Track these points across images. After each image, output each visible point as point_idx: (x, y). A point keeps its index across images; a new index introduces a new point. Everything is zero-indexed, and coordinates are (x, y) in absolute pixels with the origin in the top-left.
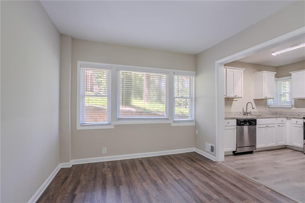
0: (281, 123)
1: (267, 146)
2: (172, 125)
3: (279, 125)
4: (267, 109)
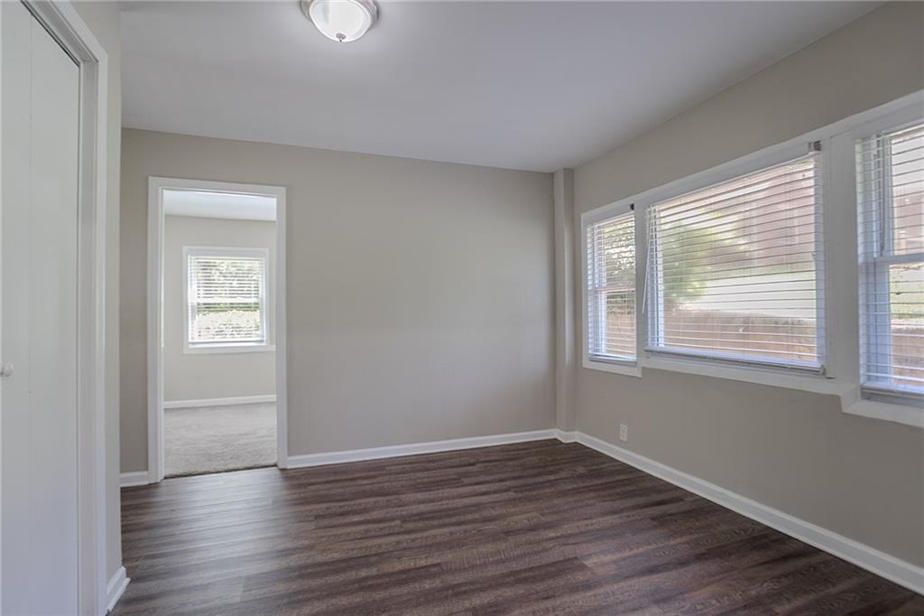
2: (846, 411)
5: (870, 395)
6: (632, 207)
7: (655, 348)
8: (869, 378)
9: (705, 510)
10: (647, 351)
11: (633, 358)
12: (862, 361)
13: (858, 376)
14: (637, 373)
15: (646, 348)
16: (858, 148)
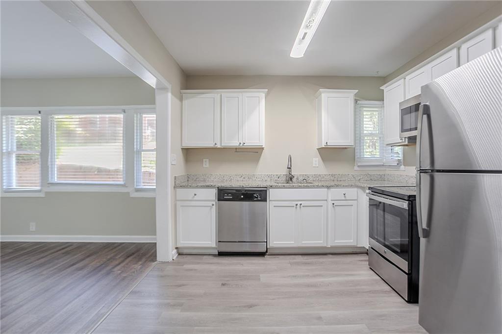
0: (343, 198)
1: (300, 245)
2: (131, 196)
3: (333, 202)
4: (356, 168)
5: (138, 190)
6: (40, 112)
7: (53, 182)
8: (137, 185)
9: (81, 246)
10: (49, 183)
11: (38, 188)
12: (135, 181)
13: (134, 185)
14: (42, 195)
15: (49, 182)
16: (135, 115)
